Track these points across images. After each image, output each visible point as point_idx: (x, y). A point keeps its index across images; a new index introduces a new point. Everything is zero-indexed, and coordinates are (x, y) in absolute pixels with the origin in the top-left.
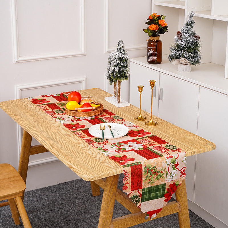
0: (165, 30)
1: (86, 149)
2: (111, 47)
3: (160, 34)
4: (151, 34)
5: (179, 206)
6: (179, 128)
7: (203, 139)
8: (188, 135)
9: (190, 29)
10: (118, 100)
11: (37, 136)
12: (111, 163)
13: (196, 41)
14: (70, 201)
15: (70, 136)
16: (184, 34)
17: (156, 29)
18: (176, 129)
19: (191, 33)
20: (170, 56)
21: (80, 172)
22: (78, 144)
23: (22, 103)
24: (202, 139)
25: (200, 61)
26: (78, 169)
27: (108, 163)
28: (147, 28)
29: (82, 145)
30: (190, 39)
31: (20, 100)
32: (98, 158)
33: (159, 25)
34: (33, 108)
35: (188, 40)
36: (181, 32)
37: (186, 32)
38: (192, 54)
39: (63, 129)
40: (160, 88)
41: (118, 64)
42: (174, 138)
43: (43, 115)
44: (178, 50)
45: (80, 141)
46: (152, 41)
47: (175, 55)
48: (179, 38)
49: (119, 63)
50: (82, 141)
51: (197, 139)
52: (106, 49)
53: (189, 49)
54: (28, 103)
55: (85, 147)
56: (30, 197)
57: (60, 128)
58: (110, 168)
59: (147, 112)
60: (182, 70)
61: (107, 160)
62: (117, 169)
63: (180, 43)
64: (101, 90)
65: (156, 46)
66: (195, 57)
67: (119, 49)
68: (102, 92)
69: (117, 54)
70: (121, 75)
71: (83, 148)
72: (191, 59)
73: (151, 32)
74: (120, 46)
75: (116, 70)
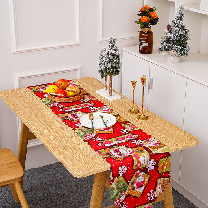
0: (156, 22)
3: (151, 26)
4: (143, 25)
5: (164, 195)
6: (166, 121)
7: (187, 133)
8: (174, 129)
9: (180, 22)
10: (110, 93)
11: (33, 129)
12: (100, 159)
13: (185, 34)
15: (63, 129)
16: (174, 27)
17: (148, 21)
18: (163, 122)
19: (180, 26)
20: (160, 48)
21: (71, 169)
22: (71, 138)
23: (20, 92)
24: (187, 135)
25: (188, 53)
26: (69, 165)
27: (97, 160)
28: (139, 19)
29: (74, 139)
30: (179, 32)
31: (19, 89)
32: (88, 154)
33: (150, 17)
34: (30, 98)
35: (177, 33)
36: (171, 25)
37: (176, 25)
38: (181, 47)
39: (57, 121)
40: (150, 77)
42: (161, 132)
43: (39, 106)
44: (168, 42)
46: (144, 33)
47: (165, 47)
48: (169, 31)
49: (111, 59)
50: (74, 134)
51: (182, 134)
52: (100, 39)
53: (178, 42)
54: (26, 93)
55: (77, 142)
56: (29, 176)
57: (54, 121)
58: (100, 164)
60: (171, 62)
61: (97, 156)
62: (106, 166)
63: (170, 36)
64: (95, 79)
65: (148, 37)
66: (184, 50)
67: (112, 45)
68: (96, 81)
69: (110, 51)
70: (114, 70)
71: (75, 143)
72: (180, 51)
73: (143, 24)
74: (112, 43)
75: (109, 66)
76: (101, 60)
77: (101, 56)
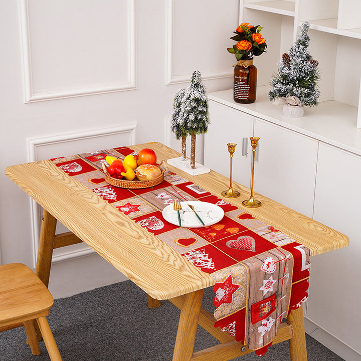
0: (262, 49)
1: (152, 246)
2: (177, 75)
3: (254, 56)
4: (240, 56)
5: (292, 330)
6: (290, 209)
7: (329, 228)
8: (306, 221)
9: (303, 49)
10: (191, 163)
12: (192, 270)
13: (312, 69)
14: (114, 316)
15: (123, 225)
16: (294, 58)
17: (248, 48)
18: (286, 211)
19: (304, 56)
20: (271, 93)
21: (147, 286)
22: (138, 238)
23: (41, 168)
24: (328, 230)
25: (318, 100)
26: (143, 281)
27: (188, 271)
28: (233, 46)
29: (144, 241)
30: (303, 66)
31: (37, 163)
32: (171, 263)
33: (253, 42)
34: (59, 177)
35: (300, 68)
36: (289, 54)
37: (298, 54)
38: (306, 90)
39: (111, 213)
41: (193, 109)
42: (285, 227)
43: (76, 189)
44: (284, 82)
45: (141, 233)
46: (243, 68)
47: (280, 91)
48: (285, 64)
49: (195, 107)
50: (143, 233)
51: (320, 229)
52: (168, 79)
53: (301, 82)
54: (50, 169)
55: (149, 244)
57: (106, 212)
58: (193, 278)
59: (239, 183)
60: (290, 115)
61: (186, 266)
62: (204, 280)
63: (288, 72)
64: (162, 146)
65: (248, 75)
66: (311, 94)
67: (195, 85)
68: (164, 148)
69: (192, 93)
70: (198, 125)
71: (146, 246)
72: (305, 97)
73: (240, 53)
74: (196, 81)
75: (190, 119)
76: (177, 110)
77: (176, 103)
